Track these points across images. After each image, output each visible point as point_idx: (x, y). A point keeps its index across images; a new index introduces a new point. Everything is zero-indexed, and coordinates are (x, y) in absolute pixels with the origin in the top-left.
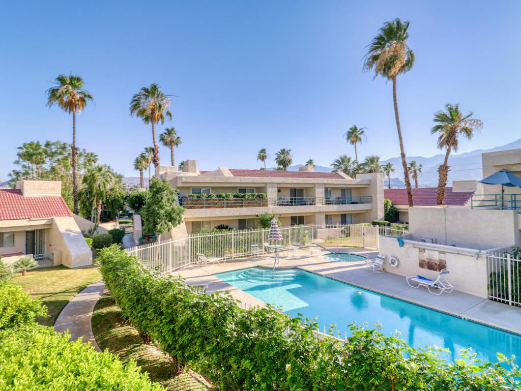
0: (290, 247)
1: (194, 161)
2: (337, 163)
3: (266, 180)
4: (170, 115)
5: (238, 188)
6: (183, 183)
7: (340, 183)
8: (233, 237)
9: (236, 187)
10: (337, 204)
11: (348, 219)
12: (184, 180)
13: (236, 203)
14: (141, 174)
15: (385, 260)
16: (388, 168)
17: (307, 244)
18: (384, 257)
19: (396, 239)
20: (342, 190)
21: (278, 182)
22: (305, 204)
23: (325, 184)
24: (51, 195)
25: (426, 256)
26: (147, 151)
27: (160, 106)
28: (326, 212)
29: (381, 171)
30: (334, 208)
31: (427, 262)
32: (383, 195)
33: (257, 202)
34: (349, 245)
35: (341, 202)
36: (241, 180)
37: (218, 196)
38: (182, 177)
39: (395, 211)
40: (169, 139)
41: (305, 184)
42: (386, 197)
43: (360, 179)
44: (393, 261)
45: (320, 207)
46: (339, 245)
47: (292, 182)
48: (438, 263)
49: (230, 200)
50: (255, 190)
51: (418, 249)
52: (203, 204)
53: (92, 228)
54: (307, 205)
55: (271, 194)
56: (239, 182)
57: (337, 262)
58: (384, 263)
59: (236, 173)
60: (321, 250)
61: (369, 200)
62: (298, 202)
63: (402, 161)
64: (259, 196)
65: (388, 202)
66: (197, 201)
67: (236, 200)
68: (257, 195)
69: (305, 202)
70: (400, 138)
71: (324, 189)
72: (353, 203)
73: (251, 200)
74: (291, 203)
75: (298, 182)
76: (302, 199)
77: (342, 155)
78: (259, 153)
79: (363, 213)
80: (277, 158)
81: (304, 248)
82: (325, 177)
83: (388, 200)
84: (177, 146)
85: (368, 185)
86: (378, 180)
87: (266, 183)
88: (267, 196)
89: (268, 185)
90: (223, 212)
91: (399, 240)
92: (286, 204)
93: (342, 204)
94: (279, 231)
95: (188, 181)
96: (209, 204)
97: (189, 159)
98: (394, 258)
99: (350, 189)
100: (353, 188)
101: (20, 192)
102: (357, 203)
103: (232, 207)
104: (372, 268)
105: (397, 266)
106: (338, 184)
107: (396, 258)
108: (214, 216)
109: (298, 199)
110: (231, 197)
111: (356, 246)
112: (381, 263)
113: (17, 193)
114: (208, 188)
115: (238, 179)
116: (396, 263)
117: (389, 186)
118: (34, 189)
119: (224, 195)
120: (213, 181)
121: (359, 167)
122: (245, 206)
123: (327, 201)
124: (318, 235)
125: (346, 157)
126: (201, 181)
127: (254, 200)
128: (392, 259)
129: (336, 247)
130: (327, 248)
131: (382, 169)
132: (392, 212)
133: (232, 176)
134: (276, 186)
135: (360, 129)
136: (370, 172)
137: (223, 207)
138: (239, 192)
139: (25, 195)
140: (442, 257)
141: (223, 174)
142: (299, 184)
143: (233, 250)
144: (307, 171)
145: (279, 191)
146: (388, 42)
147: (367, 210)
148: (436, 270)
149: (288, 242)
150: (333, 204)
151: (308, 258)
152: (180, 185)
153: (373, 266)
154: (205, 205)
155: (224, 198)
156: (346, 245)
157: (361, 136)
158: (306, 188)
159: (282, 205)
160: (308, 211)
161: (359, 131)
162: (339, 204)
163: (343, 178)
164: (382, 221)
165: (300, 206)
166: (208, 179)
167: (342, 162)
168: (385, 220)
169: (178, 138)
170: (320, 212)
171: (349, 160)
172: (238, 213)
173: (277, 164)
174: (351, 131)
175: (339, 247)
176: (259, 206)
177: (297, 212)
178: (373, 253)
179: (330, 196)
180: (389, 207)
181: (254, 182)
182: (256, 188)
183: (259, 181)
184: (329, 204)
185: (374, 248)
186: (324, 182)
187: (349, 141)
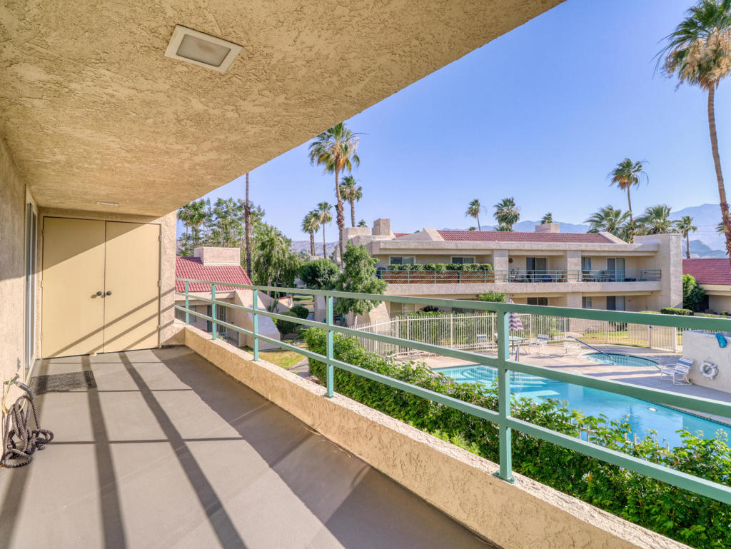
0: (533, 340)
1: (388, 220)
2: (596, 219)
3: (493, 245)
4: (358, 159)
5: (451, 257)
6: (381, 249)
7: (606, 249)
8: (452, 323)
9: (449, 256)
10: (602, 281)
11: (619, 303)
12: (382, 246)
13: (450, 277)
14: (312, 237)
15: (692, 366)
16: (685, 226)
17: (556, 339)
18: (691, 362)
19: (714, 336)
20: (609, 260)
21: (510, 248)
22: (550, 281)
23: (582, 251)
24: (230, 264)
26: (321, 208)
27: (346, 148)
28: (583, 293)
29: (674, 230)
30: (595, 288)
32: (680, 269)
33: (479, 277)
34: (625, 342)
35: (607, 277)
36: (457, 246)
37: (425, 268)
38: (379, 242)
39: (701, 294)
40: (348, 191)
41: (550, 251)
42: (685, 272)
43: (639, 244)
44: (707, 368)
45: (574, 284)
46: (609, 341)
47: (530, 248)
49: (442, 273)
50: (475, 260)
52: (407, 277)
53: (272, 305)
54: (554, 281)
55: (500, 265)
56: (454, 248)
57: (607, 365)
58: (691, 371)
59: (448, 235)
60: (582, 348)
61: (657, 277)
62: (538, 277)
63: (722, 216)
64: (482, 268)
65: (689, 280)
66: (398, 273)
67: (449, 273)
68: (480, 266)
69: (550, 277)
70: (720, 179)
71: (580, 259)
72: (628, 280)
73: (472, 273)
74: (528, 278)
75: (540, 249)
76: (545, 273)
77: (604, 206)
78: (470, 206)
79: (645, 296)
80: (497, 213)
81: (552, 343)
82: (580, 241)
83: (690, 277)
84: (358, 200)
85: (654, 252)
86: (671, 245)
87: (492, 250)
88: (493, 269)
89: (495, 252)
90: (433, 289)
91: (718, 337)
92: (521, 279)
93: (610, 281)
94: (517, 317)
95: (388, 247)
96: (414, 277)
97: (381, 218)
98: (710, 365)
99: (623, 259)
100: (627, 257)
101: (199, 260)
102: (634, 280)
103: (444, 282)
104: (669, 376)
105: (714, 377)
106: (604, 251)
107: (713, 365)
108: (421, 293)
109: (539, 273)
110: (444, 269)
111: (636, 344)
112: (686, 371)
113: (198, 261)
114: (411, 257)
115: (452, 245)
116: (713, 372)
117: (688, 253)
118: (213, 257)
119: (434, 266)
120: (420, 247)
121: (634, 224)
122: (463, 282)
123: (584, 276)
124: (571, 326)
125: (611, 209)
126: (403, 247)
127: (476, 273)
128: (705, 366)
129: (605, 345)
130: (591, 345)
131: (674, 226)
132: (696, 295)
133: (443, 240)
134: (507, 253)
135: (637, 165)
136: (655, 233)
137: (433, 282)
138: (453, 262)
139: (206, 264)
141: (431, 239)
142: (542, 251)
143: (452, 340)
144: (549, 232)
145: (510, 261)
146: (702, 28)
147: (652, 292)
149: (528, 333)
150: (594, 281)
151: (562, 356)
152: (376, 252)
153: (672, 374)
154: (409, 280)
155: (434, 269)
156: (620, 342)
157: (638, 175)
158: (550, 256)
159: (515, 281)
160: (555, 290)
161: (635, 167)
162: (605, 281)
163: (611, 242)
164: (679, 310)
165: (542, 284)
166: (413, 244)
167: (606, 218)
168: (684, 308)
169: (360, 189)
170: (573, 293)
171: (618, 214)
172: (453, 291)
173: (497, 221)
174: (621, 168)
175: (608, 345)
176: (483, 281)
177: (537, 291)
178: (668, 357)
179: (590, 268)
180: (691, 287)
181: (475, 248)
182: (477, 256)
183: (482, 247)
184: (587, 281)
185: (668, 350)
186: (580, 248)
187: (617, 183)
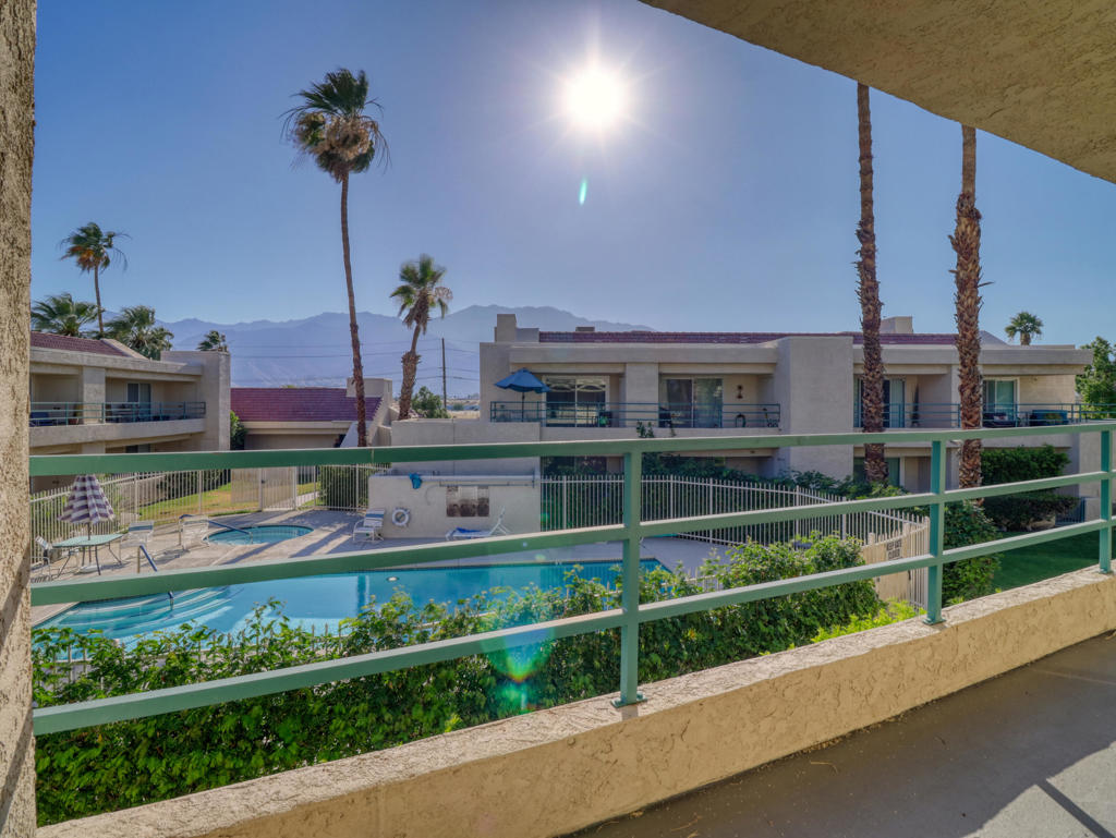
2: (42, 313)
15: (384, 517)
18: (382, 513)
19: (408, 477)
20: (129, 385)
23: (107, 369)
25: (457, 497)
28: (107, 442)
31: (459, 505)
32: (228, 401)
39: (244, 434)
41: (54, 365)
44: (400, 516)
45: (95, 427)
48: (477, 504)
51: (445, 488)
54: (63, 423)
60: (209, 528)
61: (198, 412)
71: (104, 383)
72: (156, 419)
75: (37, 360)
77: (57, 293)
85: (197, 376)
86: (221, 367)
91: (412, 478)
93: (138, 420)
98: (402, 511)
99: (148, 385)
100: (155, 381)
105: (407, 524)
107: (406, 510)
111: (242, 509)
116: (406, 518)
123: (109, 414)
125: (70, 300)
128: (399, 514)
140: (483, 493)
147: (192, 435)
148: (473, 515)
157: (109, 252)
160: (65, 439)
161: (106, 240)
163: (123, 354)
170: (93, 443)
174: (83, 235)
179: (113, 400)
184: (110, 420)
185: (285, 509)
186: (105, 364)
187: (75, 259)
